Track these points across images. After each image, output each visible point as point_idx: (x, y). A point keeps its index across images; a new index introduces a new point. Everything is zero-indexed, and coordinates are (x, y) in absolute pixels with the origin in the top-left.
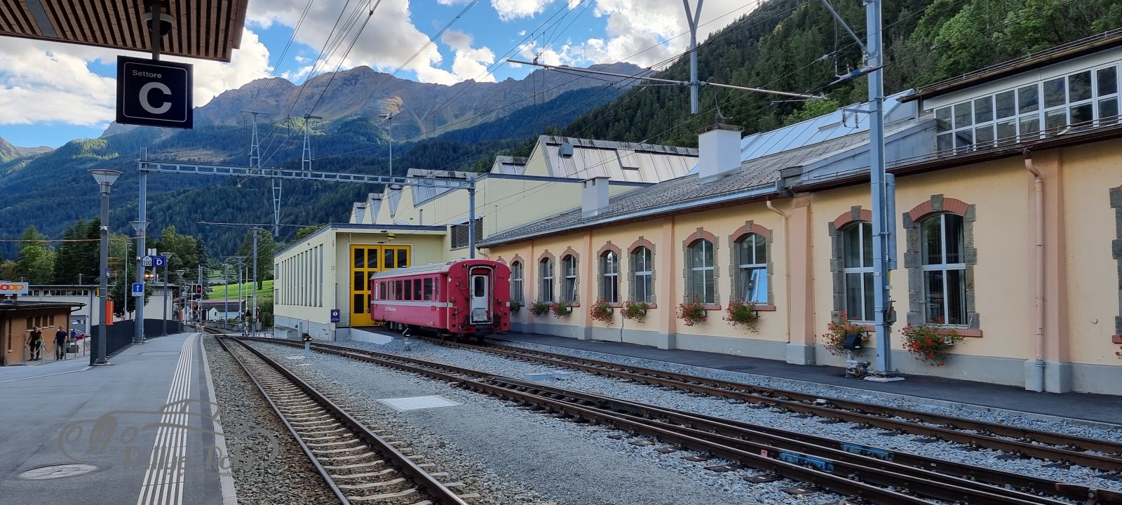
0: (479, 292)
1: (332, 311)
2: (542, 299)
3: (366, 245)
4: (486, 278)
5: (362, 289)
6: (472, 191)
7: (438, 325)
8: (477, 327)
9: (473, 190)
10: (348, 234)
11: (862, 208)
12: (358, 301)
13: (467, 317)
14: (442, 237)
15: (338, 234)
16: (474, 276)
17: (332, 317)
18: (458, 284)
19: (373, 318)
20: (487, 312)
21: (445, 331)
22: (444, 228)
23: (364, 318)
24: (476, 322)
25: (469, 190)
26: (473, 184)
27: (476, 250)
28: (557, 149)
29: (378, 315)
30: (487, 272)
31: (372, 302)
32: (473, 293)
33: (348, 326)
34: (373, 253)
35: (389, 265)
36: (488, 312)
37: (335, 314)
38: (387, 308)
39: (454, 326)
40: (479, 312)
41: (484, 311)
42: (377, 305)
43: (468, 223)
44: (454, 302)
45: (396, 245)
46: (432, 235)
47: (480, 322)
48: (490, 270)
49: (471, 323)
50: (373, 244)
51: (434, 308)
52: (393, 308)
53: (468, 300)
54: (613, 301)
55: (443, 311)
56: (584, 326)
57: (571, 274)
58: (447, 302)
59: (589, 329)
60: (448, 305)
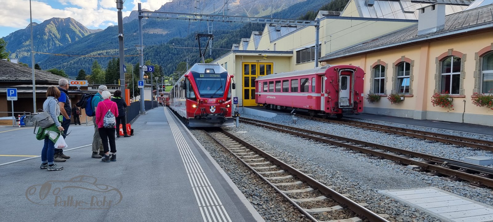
0: (344, 87)
1: (234, 98)
2: (373, 92)
3: (250, 62)
4: (348, 77)
5: (248, 86)
6: (317, 27)
7: (314, 107)
8: (343, 110)
9: (318, 26)
10: (241, 56)
12: (246, 92)
13: (337, 103)
14: (290, 58)
15: (237, 56)
16: (341, 76)
17: (234, 101)
18: (331, 81)
19: (257, 102)
20: (349, 100)
21: (320, 111)
22: (292, 52)
23: (251, 102)
24: (342, 106)
25: (316, 26)
26: (318, 23)
27: (319, 63)
28: (364, 1)
29: (261, 100)
30: (350, 73)
31: (256, 93)
32: (340, 87)
33: (241, 106)
34: (253, 66)
35: (262, 73)
36: (350, 100)
37: (236, 99)
38: (268, 97)
39: (328, 109)
40: (344, 100)
41: (347, 100)
42: (260, 95)
43: (314, 46)
44: (329, 93)
45: (265, 62)
46: (285, 56)
47: (345, 106)
48: (353, 72)
49: (340, 107)
50: (253, 61)
51: (310, 97)
53: (337, 92)
54: (453, 93)
55: (318, 99)
56: (421, 110)
57: (403, 75)
58: (322, 93)
59: (424, 113)
60: (323, 95)
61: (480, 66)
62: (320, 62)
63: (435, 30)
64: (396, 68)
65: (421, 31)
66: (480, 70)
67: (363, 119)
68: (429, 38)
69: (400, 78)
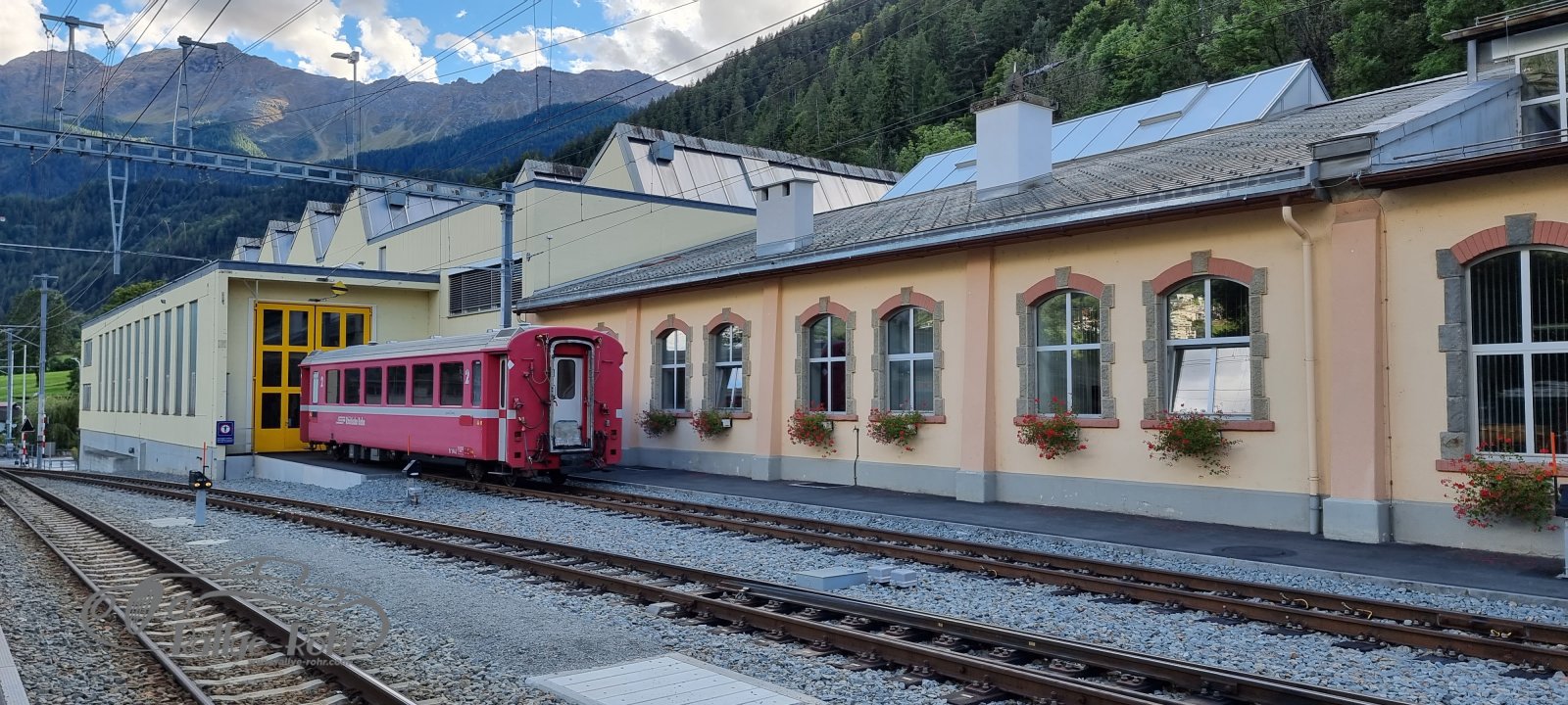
0: (566, 390)
1: (220, 424)
2: (658, 406)
3: (286, 302)
4: (579, 363)
5: (277, 384)
6: (507, 209)
7: (478, 452)
8: (563, 457)
9: (510, 207)
10: (252, 282)
11: (1539, 219)
12: (270, 405)
13: (545, 439)
14: (429, 295)
15: (232, 282)
16: (557, 359)
17: (219, 434)
18: (527, 374)
19: (304, 437)
20: (581, 428)
21: (495, 464)
22: (435, 278)
23: (285, 436)
24: (560, 447)
25: (502, 206)
26: (509, 197)
27: (514, 316)
28: (646, 148)
29: (319, 432)
30: (583, 351)
31: (303, 408)
32: (554, 392)
33: (248, 450)
34: (299, 318)
35: (331, 340)
36: (583, 429)
37: (225, 430)
38: (341, 421)
39: (518, 455)
40: (565, 428)
41: (575, 427)
42: (315, 414)
43: (499, 266)
44: (519, 409)
45: (342, 307)
46: (414, 290)
47: (568, 447)
48: (590, 348)
49: (552, 451)
50: (300, 301)
51: (466, 421)
52: (353, 420)
53: (546, 405)
54: (833, 409)
55: (491, 426)
56: (766, 454)
57: (728, 360)
58: (501, 408)
59: (776, 462)
60: (503, 414)
61: (883, 344)
62: (519, 313)
63: (791, 247)
64: (711, 340)
65: (764, 246)
66: (883, 353)
67: (624, 484)
68: (777, 266)
69: (723, 368)
